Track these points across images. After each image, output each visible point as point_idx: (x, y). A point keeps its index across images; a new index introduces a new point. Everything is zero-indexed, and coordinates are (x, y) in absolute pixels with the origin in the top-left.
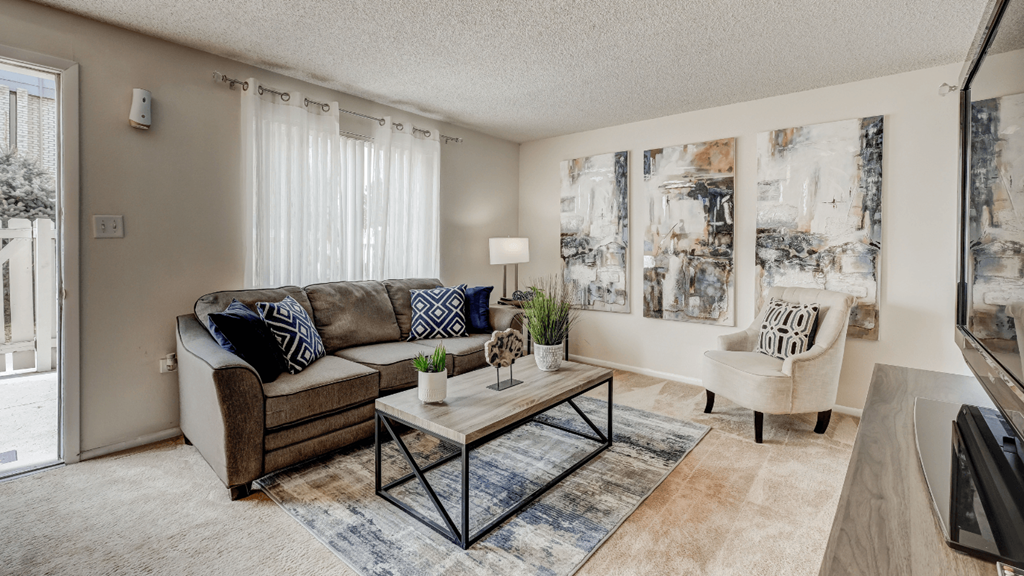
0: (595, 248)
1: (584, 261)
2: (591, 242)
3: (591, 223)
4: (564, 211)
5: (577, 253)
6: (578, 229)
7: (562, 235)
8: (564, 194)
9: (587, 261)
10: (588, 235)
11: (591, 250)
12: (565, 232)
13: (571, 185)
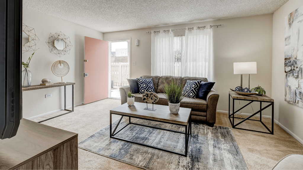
0: (299, 66)
1: (293, 75)
2: (298, 63)
3: (298, 51)
4: (286, 45)
5: (291, 70)
6: (292, 55)
7: (285, 59)
8: (286, 35)
9: (295, 75)
10: (296, 59)
11: (297, 68)
12: (286, 57)
13: (289, 29)
